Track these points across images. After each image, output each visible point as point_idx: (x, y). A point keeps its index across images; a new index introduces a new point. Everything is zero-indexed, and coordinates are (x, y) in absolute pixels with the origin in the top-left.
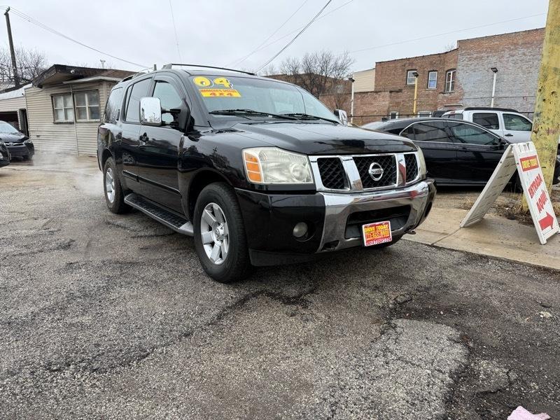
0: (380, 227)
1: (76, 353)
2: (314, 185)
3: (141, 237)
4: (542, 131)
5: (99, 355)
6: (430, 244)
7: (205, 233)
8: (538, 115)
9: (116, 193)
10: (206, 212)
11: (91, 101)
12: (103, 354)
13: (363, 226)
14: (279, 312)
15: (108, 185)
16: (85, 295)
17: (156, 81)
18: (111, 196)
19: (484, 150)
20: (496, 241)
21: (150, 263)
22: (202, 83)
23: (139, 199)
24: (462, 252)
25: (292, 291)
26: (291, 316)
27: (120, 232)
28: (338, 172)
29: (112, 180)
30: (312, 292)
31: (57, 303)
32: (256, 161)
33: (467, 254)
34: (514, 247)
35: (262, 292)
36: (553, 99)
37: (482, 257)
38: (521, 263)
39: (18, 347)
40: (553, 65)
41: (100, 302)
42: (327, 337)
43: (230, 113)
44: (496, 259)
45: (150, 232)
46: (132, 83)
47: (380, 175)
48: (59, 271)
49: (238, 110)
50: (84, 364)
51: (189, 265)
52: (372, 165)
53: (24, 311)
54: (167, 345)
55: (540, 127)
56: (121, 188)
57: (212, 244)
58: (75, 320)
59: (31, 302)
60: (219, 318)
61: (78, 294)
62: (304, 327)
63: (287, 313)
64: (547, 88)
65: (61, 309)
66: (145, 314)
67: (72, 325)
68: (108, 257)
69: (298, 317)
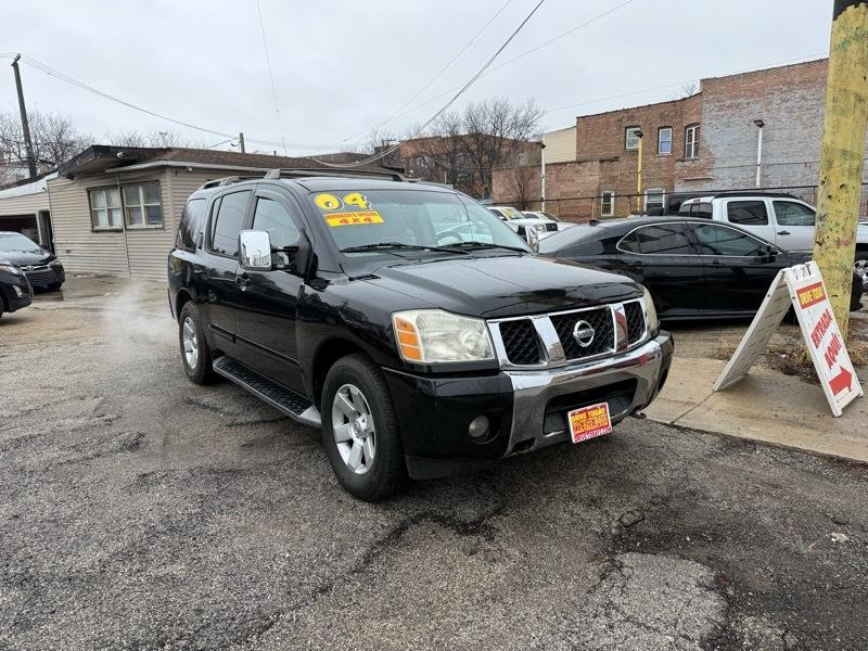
0: (594, 413)
1: (171, 625)
2: (496, 361)
3: (241, 424)
4: (829, 243)
5: (203, 627)
6: (668, 422)
7: (338, 426)
8: (821, 219)
9: (200, 355)
10: (341, 396)
11: (148, 197)
12: (208, 625)
13: (570, 413)
14: (450, 547)
15: (187, 342)
16: (172, 530)
17: (258, 197)
18: (192, 358)
19: (747, 264)
20: (766, 413)
21: (260, 471)
22: (327, 204)
23: (234, 365)
24: (716, 434)
25: (469, 513)
26: (471, 554)
27: (208, 416)
28: (530, 340)
29: (193, 335)
30: (498, 512)
31: (134, 544)
32: (413, 330)
33: (725, 437)
34: (792, 423)
35: (425, 515)
36: (843, 195)
37: (746, 442)
38: (804, 452)
39: (87, 617)
40: (840, 146)
41: (194, 539)
42: (524, 587)
43: (371, 248)
44: (767, 445)
45: (254, 416)
46: (220, 194)
47: (589, 338)
48: (128, 489)
49: (381, 245)
50: (184, 642)
51: (316, 471)
52: (578, 324)
53: (88, 559)
54: (296, 607)
55: (826, 236)
56: (207, 347)
57: (350, 443)
58: (162, 571)
59: (96, 543)
60: (367, 561)
61: (161, 527)
62: (490, 572)
63: (464, 550)
64: (832, 179)
65: (140, 553)
66: (260, 557)
67: (159, 579)
68: (197, 463)
69: (481, 555)
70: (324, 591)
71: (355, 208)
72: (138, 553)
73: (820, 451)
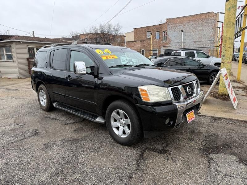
0: (191, 114)
2: (171, 100)
3: (69, 124)
4: (226, 63)
7: (113, 123)
8: (223, 56)
10: (114, 113)
11: (7, 51)
13: (187, 114)
15: (41, 98)
16: (68, 162)
17: (71, 50)
18: (44, 103)
20: (218, 110)
21: (85, 139)
22: (100, 52)
23: (61, 104)
24: (209, 116)
26: (168, 160)
30: (167, 145)
31: (57, 169)
32: (146, 92)
33: (212, 117)
35: (146, 149)
36: (229, 50)
37: (219, 118)
38: (235, 120)
40: (228, 36)
44: (224, 118)
46: (53, 50)
47: (190, 92)
49: (121, 65)
52: (188, 88)
55: (225, 61)
56: (50, 99)
57: (118, 128)
58: (73, 178)
59: (43, 171)
60: (138, 166)
61: (63, 162)
62: (177, 165)
63: (164, 158)
64: (227, 45)
65: (61, 172)
66: (104, 169)
67: (73, 181)
68: (62, 138)
69: (170, 159)
70: (131, 177)
71: (108, 54)
72: (59, 172)
73: (239, 119)
